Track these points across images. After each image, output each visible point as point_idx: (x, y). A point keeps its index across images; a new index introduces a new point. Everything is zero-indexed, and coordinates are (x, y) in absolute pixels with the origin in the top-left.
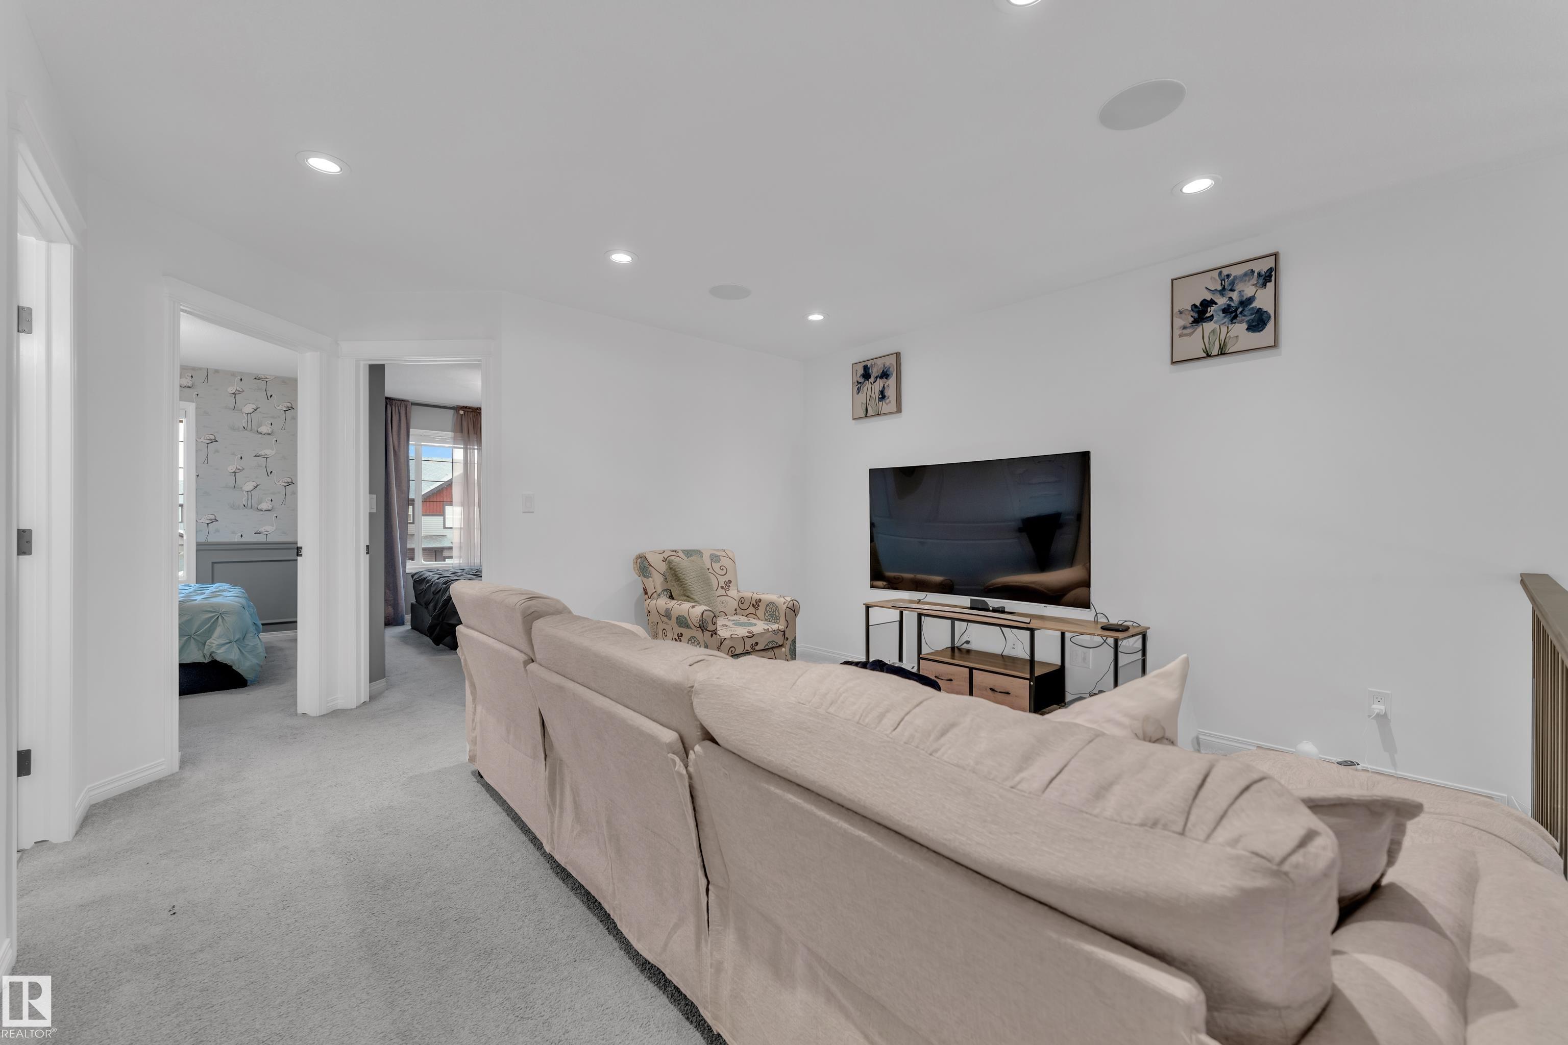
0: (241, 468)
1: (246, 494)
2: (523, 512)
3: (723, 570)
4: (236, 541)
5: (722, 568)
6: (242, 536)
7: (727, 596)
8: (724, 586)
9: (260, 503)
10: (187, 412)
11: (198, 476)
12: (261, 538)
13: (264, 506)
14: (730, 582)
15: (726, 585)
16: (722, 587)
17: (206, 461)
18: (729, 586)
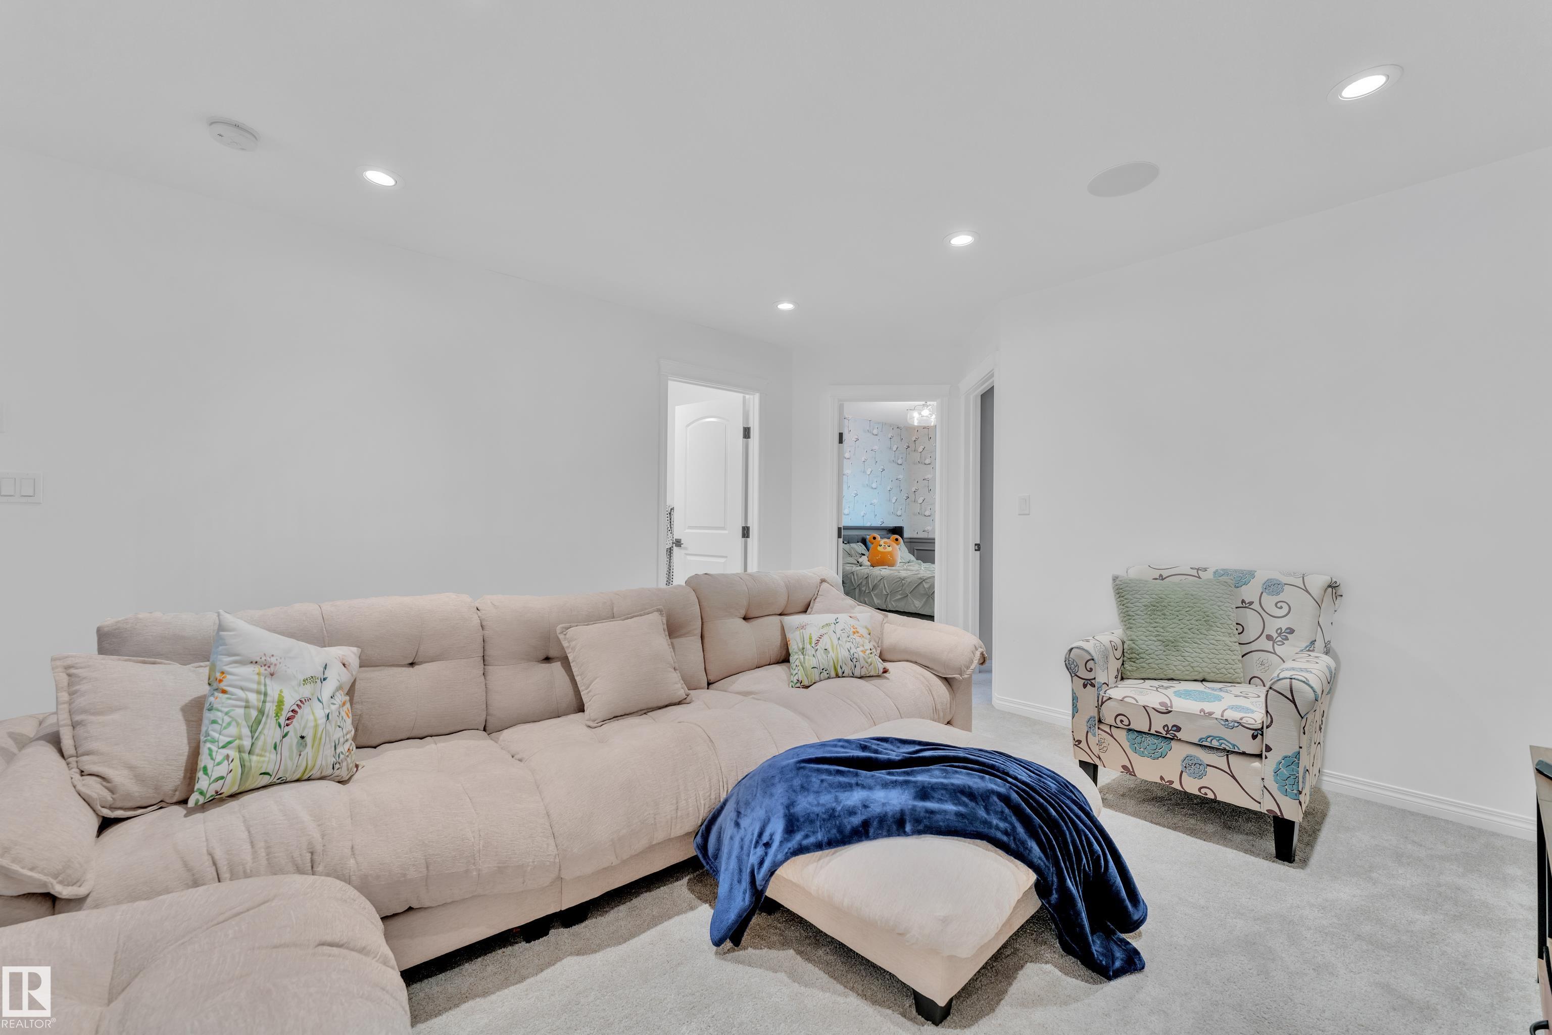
2: (1019, 515)
3: (1281, 608)
5: (1279, 605)
7: (1275, 653)
8: (1275, 635)
14: (1291, 631)
15: (1280, 635)
16: (1269, 638)
18: (1287, 639)
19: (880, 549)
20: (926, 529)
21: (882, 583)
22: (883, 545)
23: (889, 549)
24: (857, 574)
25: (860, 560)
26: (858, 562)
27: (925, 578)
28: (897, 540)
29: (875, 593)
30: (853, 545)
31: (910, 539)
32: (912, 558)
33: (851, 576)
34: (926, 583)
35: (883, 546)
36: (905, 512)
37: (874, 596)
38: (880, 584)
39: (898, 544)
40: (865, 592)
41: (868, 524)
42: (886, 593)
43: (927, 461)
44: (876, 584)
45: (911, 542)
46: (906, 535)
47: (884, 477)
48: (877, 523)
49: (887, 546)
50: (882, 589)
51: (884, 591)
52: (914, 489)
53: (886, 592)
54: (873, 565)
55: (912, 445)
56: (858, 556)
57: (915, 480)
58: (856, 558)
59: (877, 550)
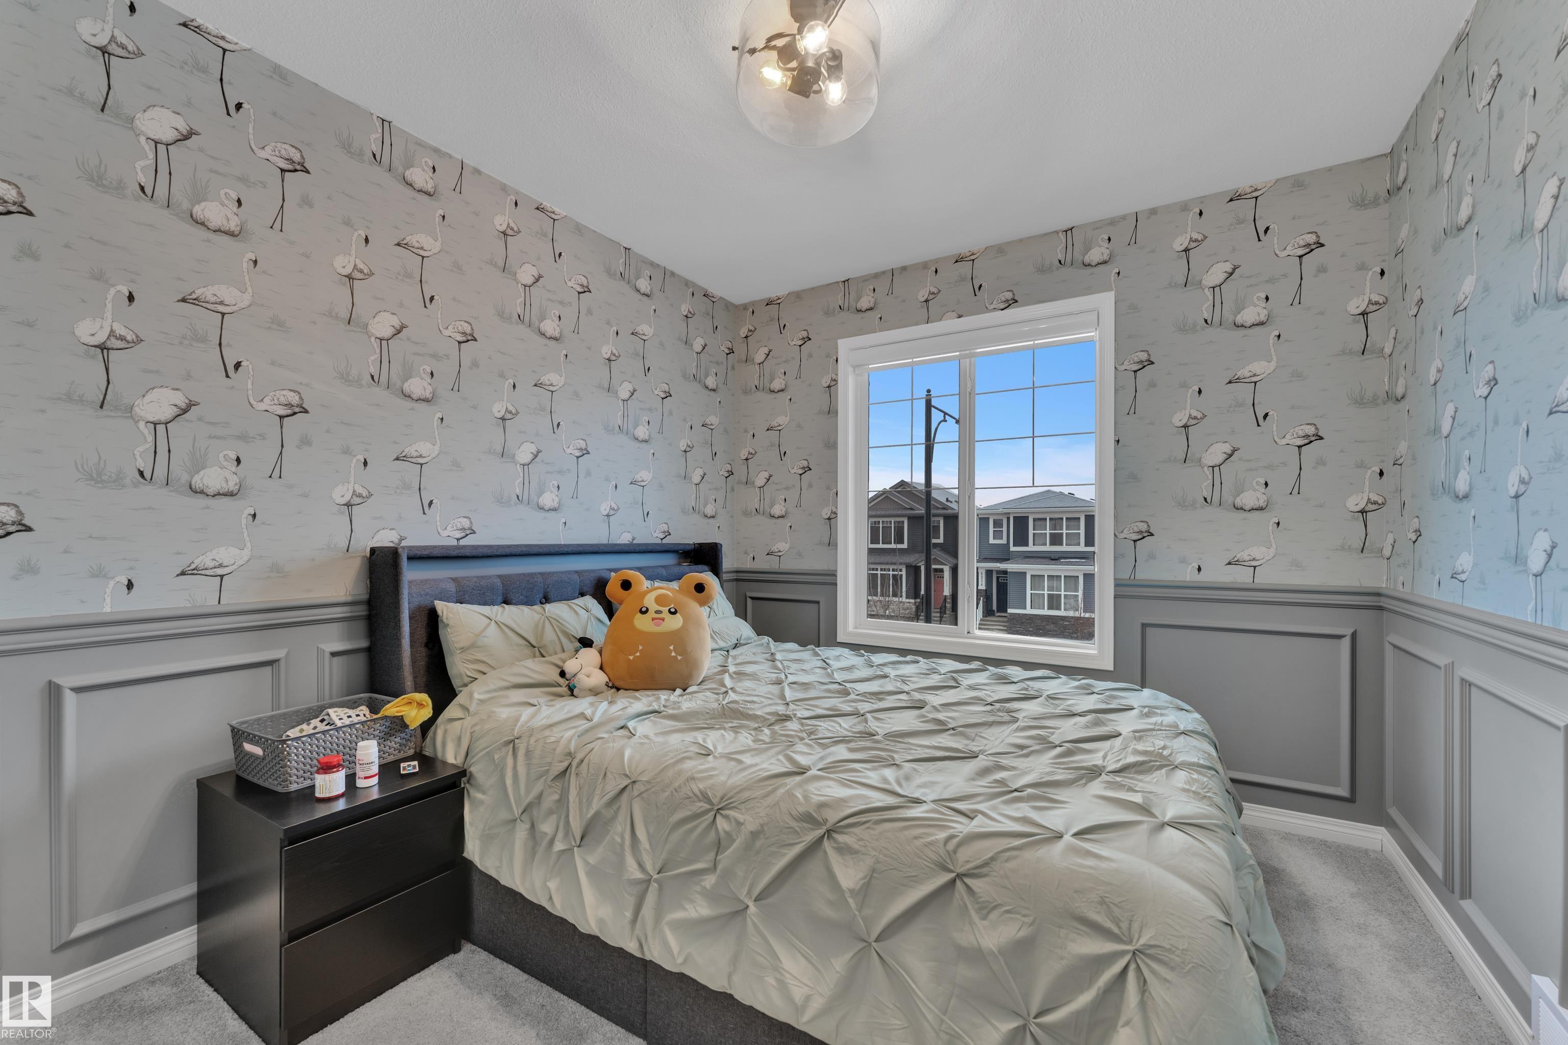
0: (1199, 415)
1: (1208, 472)
4: (1188, 579)
6: (1199, 569)
9: (1239, 491)
10: (1100, 314)
11: (1118, 441)
12: (1241, 576)
13: (1249, 499)
17: (1133, 410)
19: (642, 623)
20: (775, 549)
21: (623, 816)
22: (653, 607)
23: (675, 623)
24: (528, 754)
25: (571, 666)
26: (563, 674)
27: (833, 817)
28: (700, 588)
29: (592, 860)
30: (556, 609)
31: (737, 572)
32: (745, 629)
33: (504, 759)
34: (843, 850)
35: (651, 614)
36: (724, 507)
37: (588, 874)
38: (614, 818)
39: (702, 603)
40: (551, 842)
41: (624, 539)
42: (639, 875)
43: (777, 384)
44: (597, 815)
45: (737, 580)
46: (728, 563)
47: (671, 413)
48: (651, 534)
49: (665, 614)
50: (622, 845)
51: (630, 862)
52: (744, 454)
53: (641, 866)
54: (617, 684)
55: (740, 350)
56: (570, 646)
57: (746, 431)
58: (555, 659)
59: (633, 628)
